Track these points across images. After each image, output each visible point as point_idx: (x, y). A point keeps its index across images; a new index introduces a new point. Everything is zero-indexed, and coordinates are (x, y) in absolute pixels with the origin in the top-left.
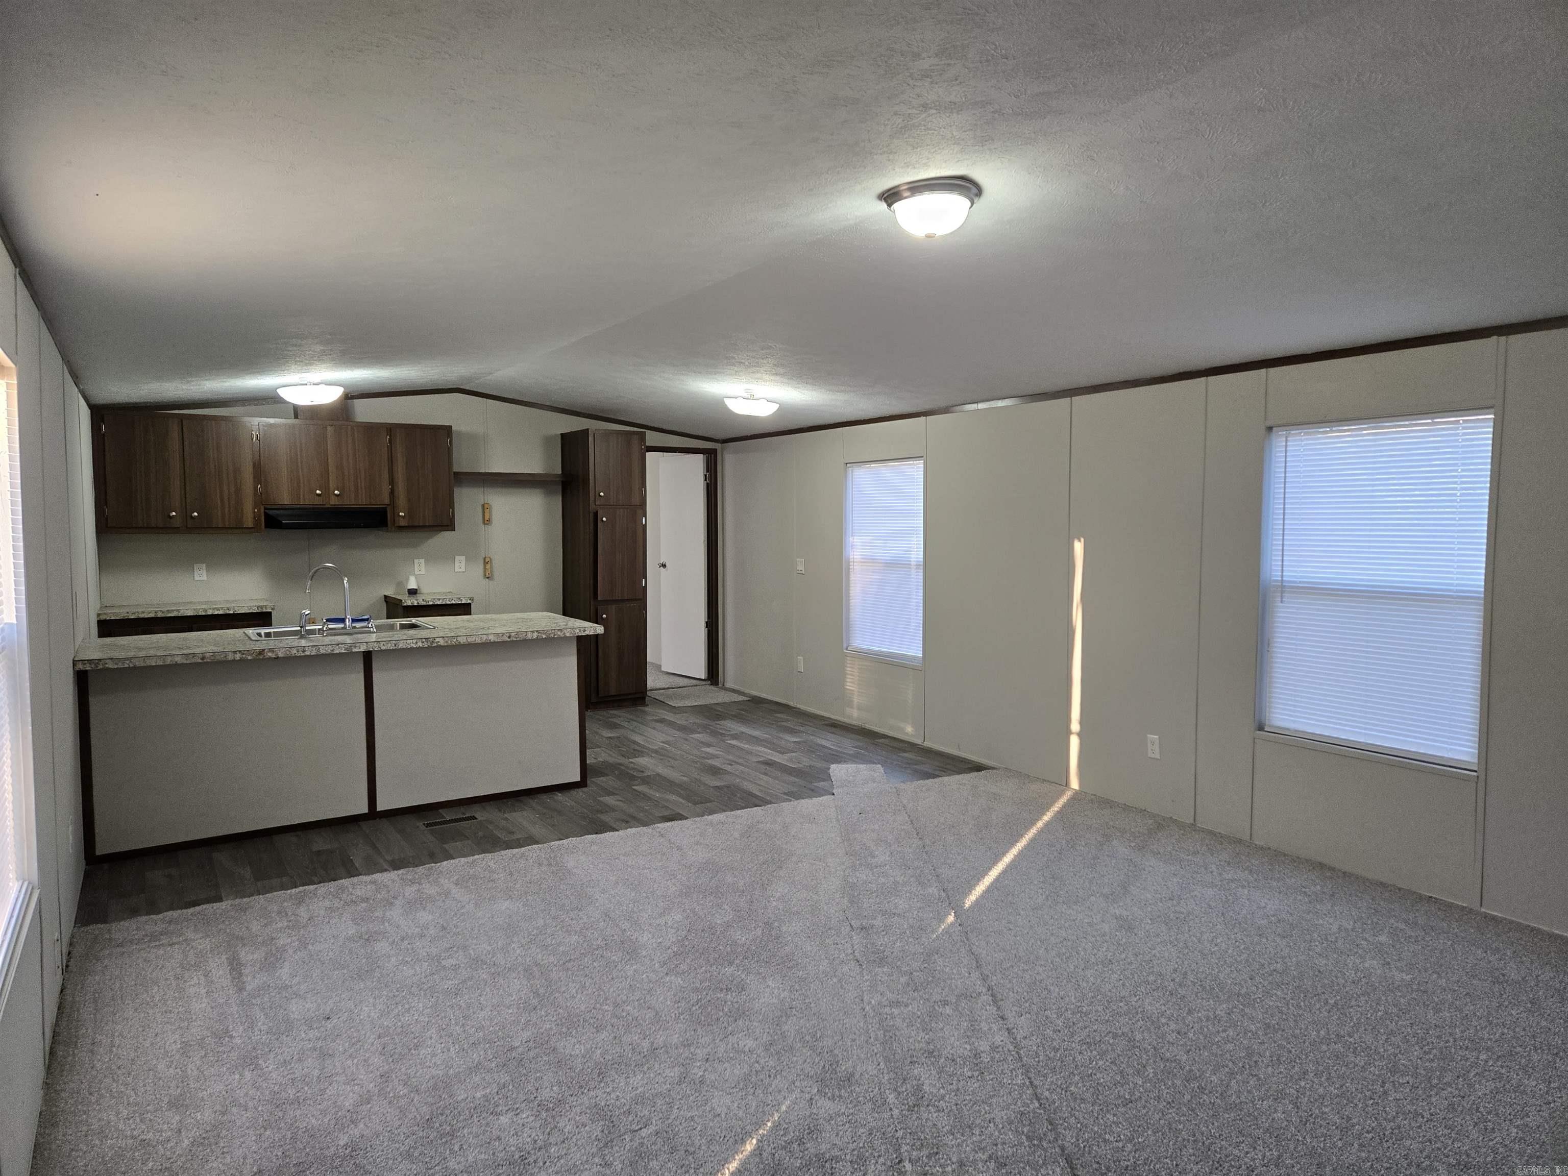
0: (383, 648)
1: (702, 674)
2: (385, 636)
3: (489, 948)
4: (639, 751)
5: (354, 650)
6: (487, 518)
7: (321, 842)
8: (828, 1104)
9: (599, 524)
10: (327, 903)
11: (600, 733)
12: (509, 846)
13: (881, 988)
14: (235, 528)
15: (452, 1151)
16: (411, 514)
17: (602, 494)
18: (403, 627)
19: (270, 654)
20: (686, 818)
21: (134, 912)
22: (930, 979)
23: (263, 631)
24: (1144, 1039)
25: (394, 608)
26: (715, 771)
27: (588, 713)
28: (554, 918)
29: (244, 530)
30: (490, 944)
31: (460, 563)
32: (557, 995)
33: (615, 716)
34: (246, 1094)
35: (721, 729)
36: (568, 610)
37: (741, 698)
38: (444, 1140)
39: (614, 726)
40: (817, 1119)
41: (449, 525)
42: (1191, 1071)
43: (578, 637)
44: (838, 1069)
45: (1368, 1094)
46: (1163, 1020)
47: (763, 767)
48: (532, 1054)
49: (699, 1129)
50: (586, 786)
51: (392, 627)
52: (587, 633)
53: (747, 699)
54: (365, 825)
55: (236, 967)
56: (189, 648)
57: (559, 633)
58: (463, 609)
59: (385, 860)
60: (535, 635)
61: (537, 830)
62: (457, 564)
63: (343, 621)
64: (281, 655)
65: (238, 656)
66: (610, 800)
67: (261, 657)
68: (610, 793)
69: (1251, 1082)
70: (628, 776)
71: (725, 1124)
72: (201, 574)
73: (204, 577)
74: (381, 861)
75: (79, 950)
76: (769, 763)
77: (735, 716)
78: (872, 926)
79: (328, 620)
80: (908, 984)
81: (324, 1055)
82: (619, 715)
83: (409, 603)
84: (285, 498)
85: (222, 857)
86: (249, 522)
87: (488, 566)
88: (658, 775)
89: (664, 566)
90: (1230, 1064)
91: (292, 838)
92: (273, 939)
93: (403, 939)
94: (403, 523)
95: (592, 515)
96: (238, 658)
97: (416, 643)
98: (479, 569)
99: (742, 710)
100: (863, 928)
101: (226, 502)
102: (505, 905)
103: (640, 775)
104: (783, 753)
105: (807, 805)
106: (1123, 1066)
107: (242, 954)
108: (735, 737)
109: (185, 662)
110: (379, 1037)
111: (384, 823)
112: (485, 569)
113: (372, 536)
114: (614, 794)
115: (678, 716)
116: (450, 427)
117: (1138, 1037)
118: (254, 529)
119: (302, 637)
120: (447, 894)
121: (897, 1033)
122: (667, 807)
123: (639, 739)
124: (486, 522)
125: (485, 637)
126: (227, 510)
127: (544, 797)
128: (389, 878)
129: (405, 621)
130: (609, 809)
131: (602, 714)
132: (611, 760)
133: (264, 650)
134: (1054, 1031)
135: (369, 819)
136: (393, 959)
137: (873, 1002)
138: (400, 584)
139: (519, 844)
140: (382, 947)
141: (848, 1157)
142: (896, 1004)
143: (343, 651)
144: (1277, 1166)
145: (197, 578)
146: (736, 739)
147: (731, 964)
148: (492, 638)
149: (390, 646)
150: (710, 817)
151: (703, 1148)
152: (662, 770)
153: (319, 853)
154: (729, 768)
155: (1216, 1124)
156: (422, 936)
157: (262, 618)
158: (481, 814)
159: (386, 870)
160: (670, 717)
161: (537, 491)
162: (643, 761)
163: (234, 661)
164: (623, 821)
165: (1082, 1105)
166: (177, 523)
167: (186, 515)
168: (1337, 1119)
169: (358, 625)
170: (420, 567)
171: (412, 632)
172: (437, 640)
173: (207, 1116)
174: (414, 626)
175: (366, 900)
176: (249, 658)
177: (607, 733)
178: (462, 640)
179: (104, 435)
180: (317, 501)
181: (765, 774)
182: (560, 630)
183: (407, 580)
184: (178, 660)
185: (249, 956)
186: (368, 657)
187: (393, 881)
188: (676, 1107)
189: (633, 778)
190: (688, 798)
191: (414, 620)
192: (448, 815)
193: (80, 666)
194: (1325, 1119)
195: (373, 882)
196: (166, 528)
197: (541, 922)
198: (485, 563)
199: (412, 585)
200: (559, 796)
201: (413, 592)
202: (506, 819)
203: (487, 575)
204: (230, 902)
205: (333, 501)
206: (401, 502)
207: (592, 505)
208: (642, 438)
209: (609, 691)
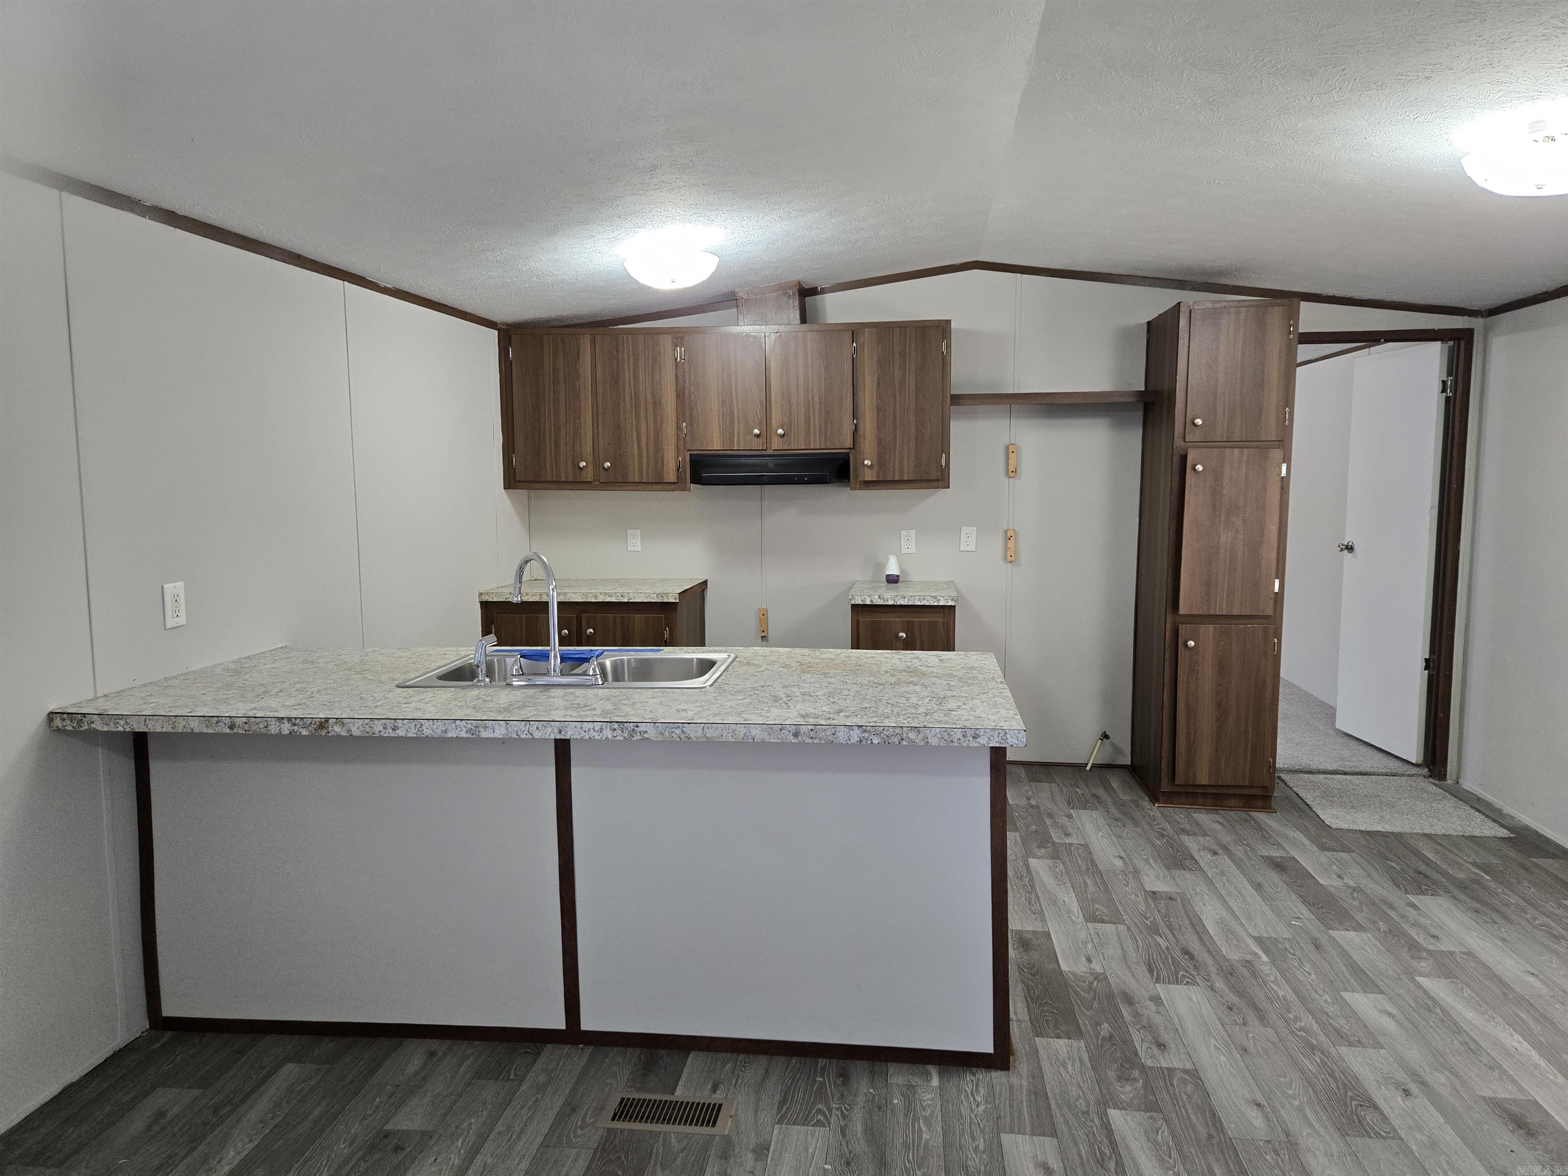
0: (537, 735)
1: (1412, 750)
5: (484, 734)
6: (1011, 468)
9: (1189, 476)
14: (657, 483)
16: (881, 462)
17: (1199, 421)
19: (337, 729)
29: (665, 486)
31: (969, 539)
35: (1415, 924)
37: (1489, 829)
41: (940, 481)
50: (1006, 1066)
53: (1504, 833)
54: (559, 1048)
57: (912, 735)
62: (963, 539)
64: (356, 732)
65: (286, 728)
67: (323, 733)
72: (635, 543)
73: (639, 547)
77: (1463, 886)
84: (715, 443)
86: (671, 476)
87: (1011, 544)
89: (1350, 548)
94: (869, 476)
95: (1176, 459)
96: (287, 732)
97: (601, 730)
98: (996, 545)
99: (1487, 869)
101: (644, 448)
109: (205, 730)
112: (1006, 548)
115: (1324, 857)
116: (948, 322)
118: (677, 485)
124: (1011, 474)
125: (742, 731)
126: (645, 460)
133: (327, 720)
135: (566, 1042)
138: (878, 567)
143: (464, 734)
146: (1448, 974)
160: (1308, 857)
161: (1104, 422)
163: (280, 735)
166: (589, 476)
167: (597, 464)
170: (909, 543)
172: (642, 727)
176: (305, 732)
179: (511, 361)
180: (757, 445)
183: (887, 562)
196: (578, 483)
198: (1007, 538)
199: (892, 569)
201: (893, 580)
203: (1009, 558)
205: (776, 445)
206: (869, 444)
207: (1178, 441)
208: (1293, 316)
209: (1203, 778)
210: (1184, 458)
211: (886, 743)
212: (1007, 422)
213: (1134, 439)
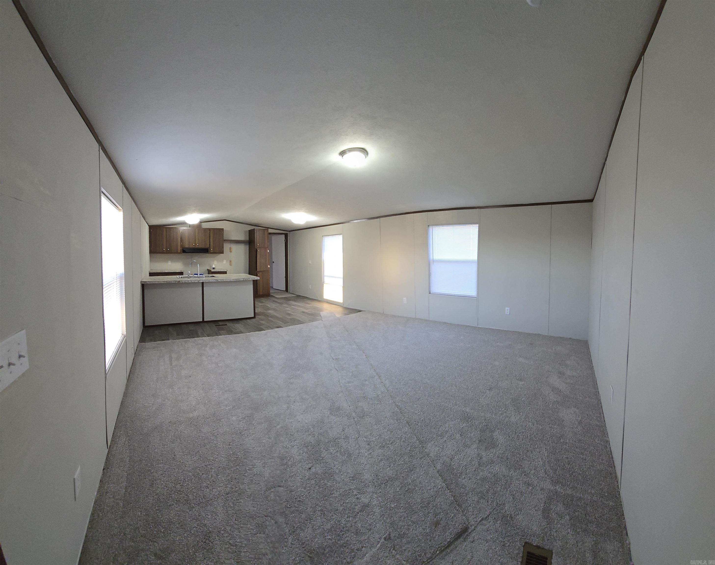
0: (206, 281)
1: (284, 289)
2: (207, 278)
3: (230, 362)
4: (269, 309)
5: (200, 282)
6: (230, 251)
7: (192, 327)
8: (334, 418)
9: (258, 252)
10: (192, 344)
11: (258, 304)
12: (235, 333)
13: (344, 378)
14: (177, 253)
15: (220, 426)
16: (214, 250)
17: (258, 245)
18: (211, 276)
19: (181, 282)
20: (282, 327)
21: (151, 341)
22: (358, 373)
23: (180, 276)
24: (418, 379)
25: (209, 272)
26: (289, 314)
27: (256, 299)
28: (248, 355)
30: (230, 361)
31: (225, 262)
32: (250, 379)
33: (262, 300)
34: (170, 396)
35: (290, 303)
36: (250, 273)
37: (295, 295)
38: (218, 422)
39: (262, 302)
40: (331, 424)
41: (222, 253)
42: (431, 385)
43: (253, 280)
44: (335, 405)
45: (469, 377)
46: (422, 372)
47: (302, 313)
48: (242, 397)
49: (294, 426)
50: (255, 318)
51: (209, 276)
52: (255, 279)
54: (202, 324)
55: (171, 358)
56: (164, 280)
58: (225, 273)
59: (206, 334)
60: (242, 280)
61: (242, 329)
63: (197, 274)
64: (183, 282)
65: (174, 282)
66: (262, 322)
68: (262, 320)
69: (445, 383)
70: (266, 315)
71: (302, 424)
72: (170, 263)
73: (170, 264)
74: (205, 334)
75: (138, 349)
76: (304, 312)
77: (293, 300)
78: (339, 358)
79: (194, 274)
80: (352, 376)
81: (189, 388)
82: (263, 300)
83: (213, 271)
84: (187, 246)
85: (171, 329)
86: (179, 251)
87: (231, 263)
88: (274, 315)
89: (273, 262)
90: (439, 380)
91: (185, 326)
92: (179, 352)
93: (209, 357)
94: (212, 252)
95: (255, 250)
97: (213, 281)
98: (229, 264)
99: (295, 298)
100: (336, 359)
101: (175, 247)
102: (235, 350)
103: (270, 315)
104: (307, 309)
105: (315, 323)
106: (415, 388)
107: (172, 355)
108: (293, 305)
110: (202, 385)
111: (206, 324)
113: (205, 255)
114: (263, 320)
115: (278, 300)
116: (223, 228)
117: (417, 379)
118: (179, 253)
119: (188, 278)
120: (220, 345)
121: (352, 392)
122: (277, 324)
123: (269, 306)
125: (230, 280)
126: (175, 249)
127: (244, 321)
128: (206, 339)
129: (211, 275)
130: (262, 324)
131: (259, 299)
132: (262, 311)
134: (395, 383)
136: (206, 362)
137: (343, 382)
138: (211, 266)
139: (238, 333)
140: (204, 358)
141: (343, 437)
142: (349, 382)
143: (197, 282)
144: (456, 405)
145: (169, 264)
147: (299, 370)
148: (232, 280)
149: (208, 281)
150: (289, 327)
151: (296, 433)
152: (275, 314)
153: (191, 330)
154: (293, 314)
155: (440, 398)
156: (214, 356)
157: (181, 273)
158: (229, 324)
159: (206, 337)
160: (276, 300)
161: (243, 244)
162: (270, 311)
164: (266, 328)
165: (407, 404)
166: (165, 251)
167: (167, 250)
168: (465, 387)
169: (201, 276)
170: (215, 262)
171: (213, 278)
172: (219, 280)
173: (159, 401)
174: (213, 276)
175: (201, 344)
177: (260, 304)
178: (225, 280)
180: (194, 247)
181: (303, 315)
182: (249, 278)
183: (213, 266)
184: (162, 282)
185: (174, 356)
186: (203, 283)
187: (207, 340)
188: (287, 418)
189: (268, 316)
190: (283, 322)
191: (213, 275)
192: (221, 323)
193: (142, 283)
194: (463, 388)
195: (203, 340)
196: (163, 253)
197: (244, 356)
198: (230, 261)
199: (214, 267)
200: (248, 320)
201: (214, 268)
202: (234, 326)
204: (171, 341)
205: (197, 247)
206: (212, 246)
207: (256, 248)
208: (268, 231)
209: (261, 294)
210: (257, 249)
211: (246, 280)
212: (230, 244)
213: (248, 247)
